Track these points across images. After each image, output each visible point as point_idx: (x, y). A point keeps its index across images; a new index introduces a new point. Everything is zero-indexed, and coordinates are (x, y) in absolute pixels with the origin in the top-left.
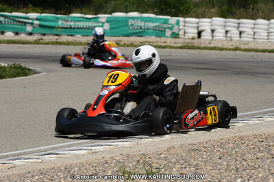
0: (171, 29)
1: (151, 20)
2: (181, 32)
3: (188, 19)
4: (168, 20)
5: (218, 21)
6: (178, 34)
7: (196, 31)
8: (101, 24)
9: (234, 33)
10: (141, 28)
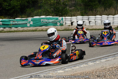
0: (60, 22)
1: (50, 19)
2: (64, 23)
3: (67, 17)
4: (58, 18)
5: (80, 17)
6: (63, 24)
7: (70, 22)
8: (29, 22)
9: (87, 22)
10: (46, 23)
